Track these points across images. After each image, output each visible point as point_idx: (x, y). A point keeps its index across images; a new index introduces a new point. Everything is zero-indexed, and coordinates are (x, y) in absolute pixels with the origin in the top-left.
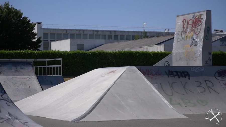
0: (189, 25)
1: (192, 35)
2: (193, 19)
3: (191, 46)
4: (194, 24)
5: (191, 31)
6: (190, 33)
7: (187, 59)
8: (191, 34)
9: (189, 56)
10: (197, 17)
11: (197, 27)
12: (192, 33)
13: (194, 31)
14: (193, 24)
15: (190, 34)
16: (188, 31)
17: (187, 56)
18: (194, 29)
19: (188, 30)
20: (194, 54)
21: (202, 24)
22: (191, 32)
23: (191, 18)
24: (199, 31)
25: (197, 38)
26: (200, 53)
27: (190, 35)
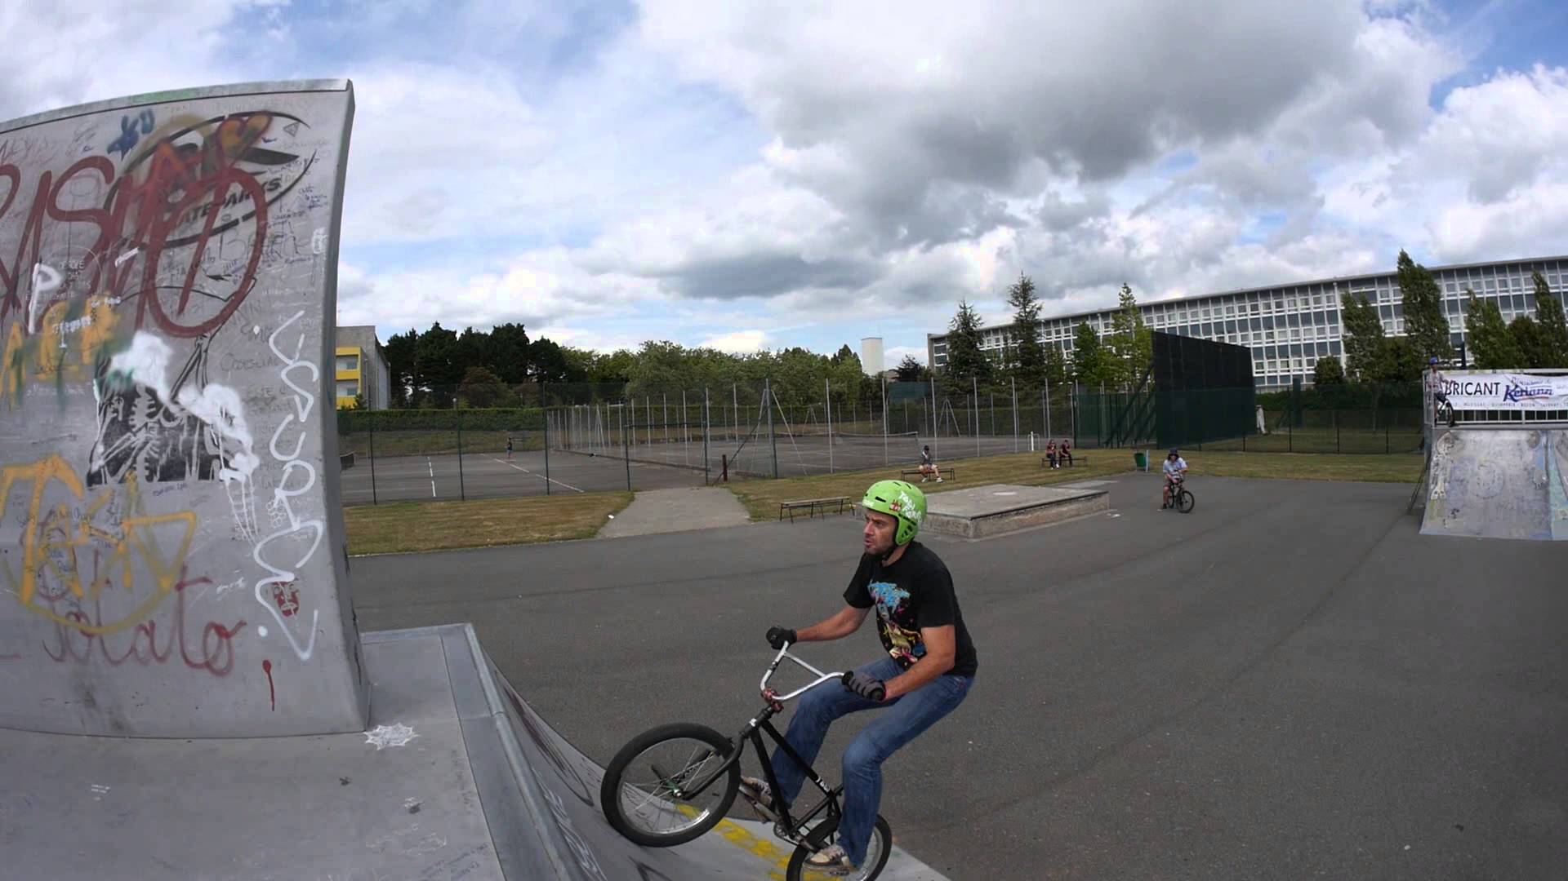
0: (64, 226)
1: (102, 334)
2: (119, 162)
3: (93, 479)
4: (132, 210)
5: (86, 284)
6: (73, 314)
7: (66, 645)
8: (86, 320)
9: (88, 608)
10: (195, 138)
11: (182, 242)
12: (107, 319)
13: (134, 283)
14: (121, 206)
15: (74, 325)
16: (39, 286)
17: (62, 607)
18: (139, 267)
19: (46, 277)
20: (180, 587)
21: (273, 212)
22: (93, 302)
23: (99, 150)
24: (226, 289)
25: (188, 372)
26: (289, 577)
27: (74, 338)
